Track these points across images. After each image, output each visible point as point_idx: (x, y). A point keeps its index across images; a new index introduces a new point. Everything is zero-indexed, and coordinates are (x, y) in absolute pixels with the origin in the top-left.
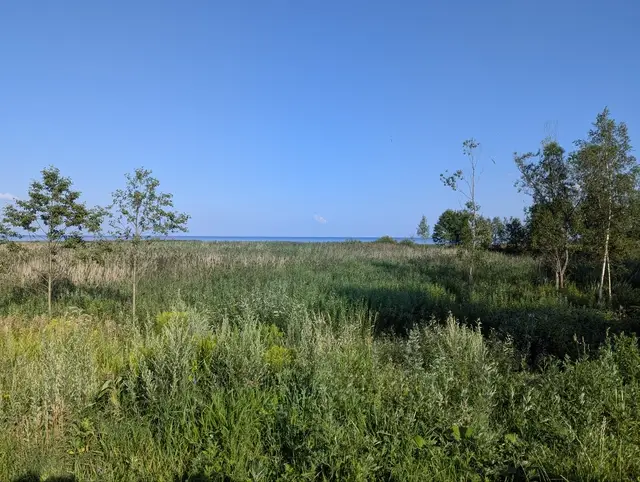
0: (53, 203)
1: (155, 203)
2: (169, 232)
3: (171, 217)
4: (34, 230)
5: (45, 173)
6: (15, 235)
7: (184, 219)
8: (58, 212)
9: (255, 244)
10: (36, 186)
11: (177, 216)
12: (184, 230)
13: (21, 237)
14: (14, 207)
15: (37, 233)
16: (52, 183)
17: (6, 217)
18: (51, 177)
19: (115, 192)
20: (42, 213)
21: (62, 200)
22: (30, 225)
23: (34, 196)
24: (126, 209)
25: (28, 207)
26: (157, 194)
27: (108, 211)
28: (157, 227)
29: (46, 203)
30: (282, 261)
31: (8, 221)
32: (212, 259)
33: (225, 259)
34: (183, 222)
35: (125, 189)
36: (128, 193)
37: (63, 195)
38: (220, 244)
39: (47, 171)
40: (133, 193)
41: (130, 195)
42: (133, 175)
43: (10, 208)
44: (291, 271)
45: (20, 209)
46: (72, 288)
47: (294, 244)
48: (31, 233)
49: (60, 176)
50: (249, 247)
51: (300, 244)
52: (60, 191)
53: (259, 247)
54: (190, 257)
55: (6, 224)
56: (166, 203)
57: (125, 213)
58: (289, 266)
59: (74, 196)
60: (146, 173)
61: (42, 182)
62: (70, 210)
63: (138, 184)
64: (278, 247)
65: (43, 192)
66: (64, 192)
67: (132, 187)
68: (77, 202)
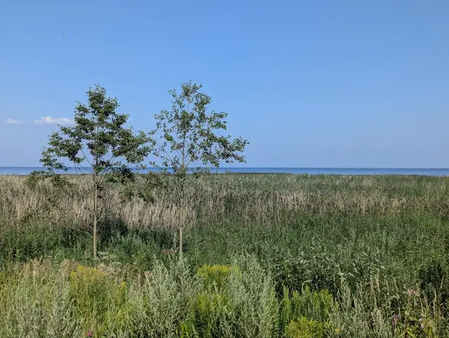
0: (98, 130)
1: (205, 126)
2: (222, 163)
3: (223, 142)
4: (79, 161)
5: (90, 93)
6: (61, 167)
7: (240, 145)
8: (104, 140)
9: (362, 178)
10: (82, 110)
11: (231, 141)
12: (241, 160)
13: (66, 169)
14: (60, 136)
15: (83, 164)
16: (98, 105)
17: (51, 147)
18: (96, 99)
19: (159, 113)
20: (88, 141)
21: (108, 125)
22: (76, 156)
23: (79, 122)
24: (170, 134)
25: (73, 135)
26: (208, 113)
27: (151, 137)
28: (207, 156)
29: (92, 129)
30: (396, 203)
31: (52, 151)
32: (295, 199)
33: (313, 199)
34: (238, 148)
35: (170, 110)
36: (174, 114)
37: (110, 120)
38: (313, 177)
39: (93, 91)
40: (179, 114)
41: (177, 117)
42: (180, 92)
43: (55, 136)
44: (406, 218)
45: (66, 137)
46: (124, 231)
47: (420, 179)
48: (77, 165)
49: (106, 97)
50: (351, 183)
51: (429, 179)
52: (106, 114)
53: (367, 183)
54: (266, 196)
55: (51, 154)
56: (219, 125)
57: (170, 139)
58: (405, 210)
59: (121, 120)
60: (195, 88)
61: (87, 104)
62: (116, 137)
63: (185, 102)
64: (392, 183)
65: (89, 117)
66: (110, 116)
67: (178, 106)
68: (124, 127)
